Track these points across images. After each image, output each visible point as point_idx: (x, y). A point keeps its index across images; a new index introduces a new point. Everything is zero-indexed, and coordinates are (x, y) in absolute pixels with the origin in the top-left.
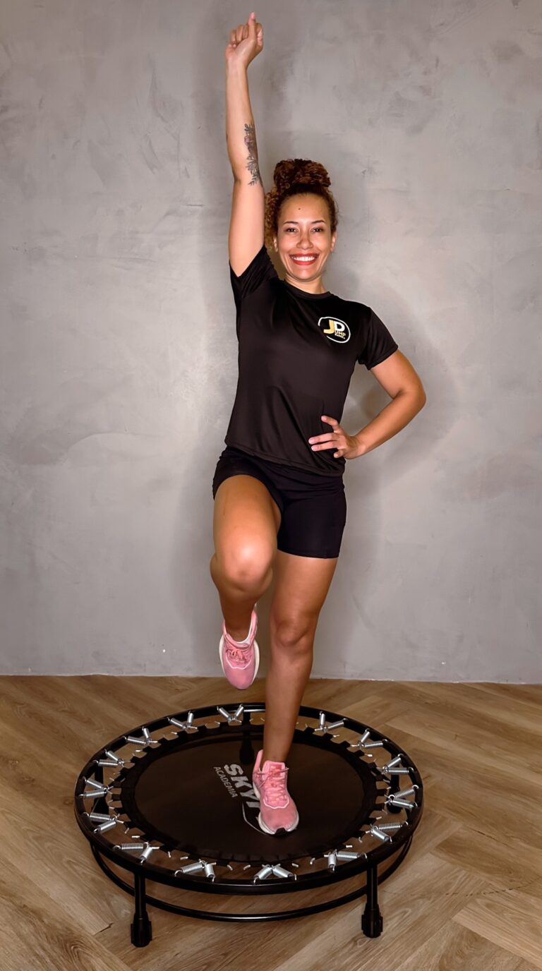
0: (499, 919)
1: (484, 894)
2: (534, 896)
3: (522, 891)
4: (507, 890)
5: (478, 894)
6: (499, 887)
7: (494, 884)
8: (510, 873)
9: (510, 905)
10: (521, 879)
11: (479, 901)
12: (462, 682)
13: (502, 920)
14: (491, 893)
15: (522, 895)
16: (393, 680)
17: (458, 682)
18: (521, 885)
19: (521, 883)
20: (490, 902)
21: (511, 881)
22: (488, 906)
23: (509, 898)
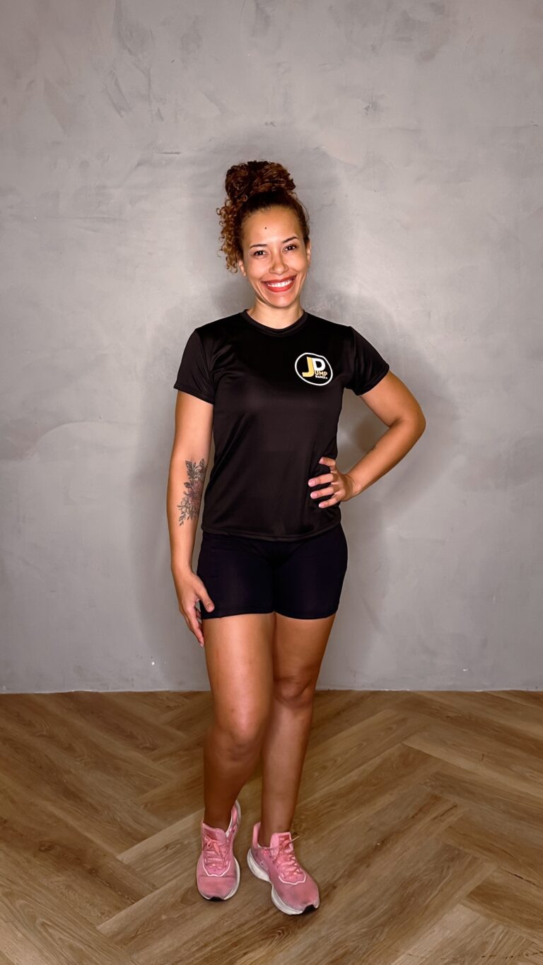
1: (527, 955)
5: (519, 956)
12: (486, 690)
16: (408, 690)
17: (481, 691)
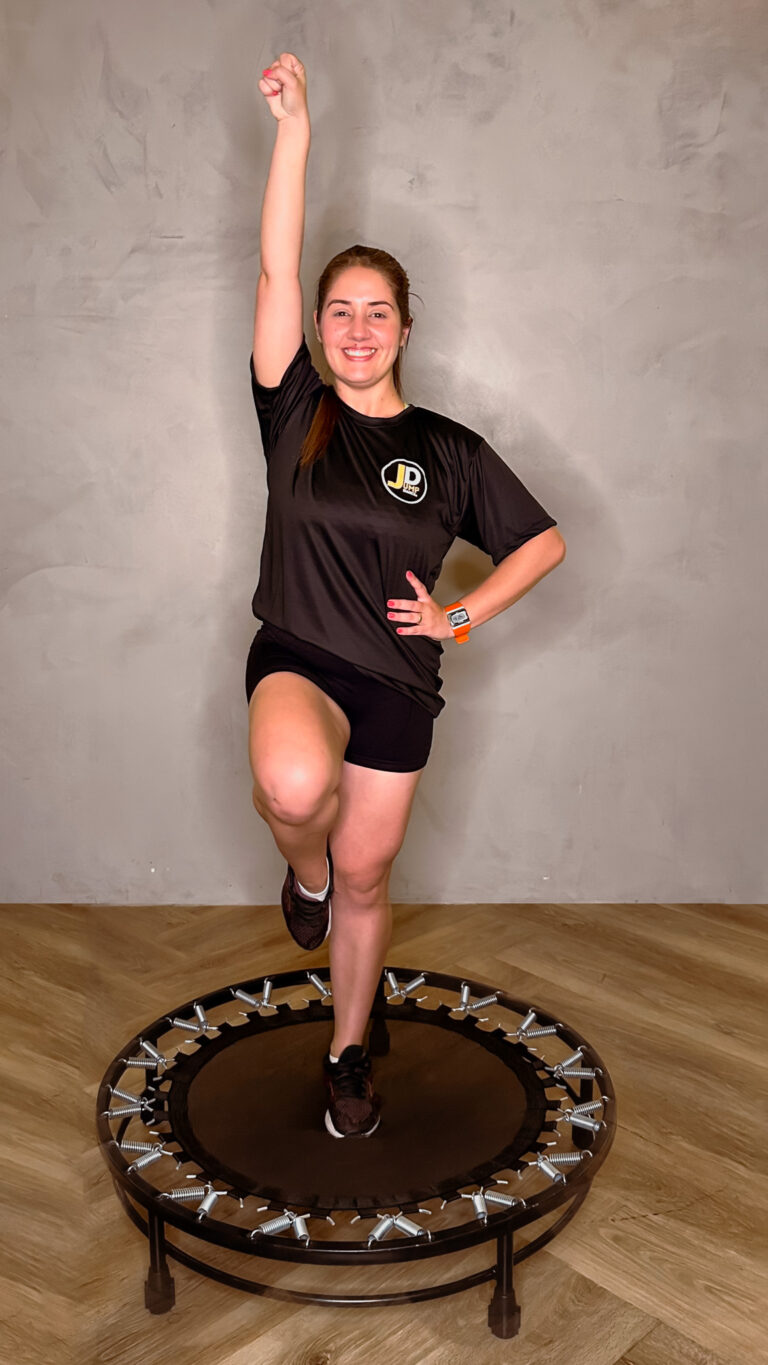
0: (632, 1260)
1: (613, 1220)
2: (692, 1224)
3: (675, 1217)
4: (651, 1216)
5: (603, 1220)
6: (637, 1210)
7: (629, 1204)
8: (660, 1189)
9: (653, 1239)
10: (676, 1199)
11: (602, 1231)
13: (635, 1262)
14: (623, 1219)
15: (672, 1224)
18: (673, 1208)
19: (674, 1203)
20: (620, 1233)
21: (659, 1201)
22: (616, 1239)
23: (651, 1228)
